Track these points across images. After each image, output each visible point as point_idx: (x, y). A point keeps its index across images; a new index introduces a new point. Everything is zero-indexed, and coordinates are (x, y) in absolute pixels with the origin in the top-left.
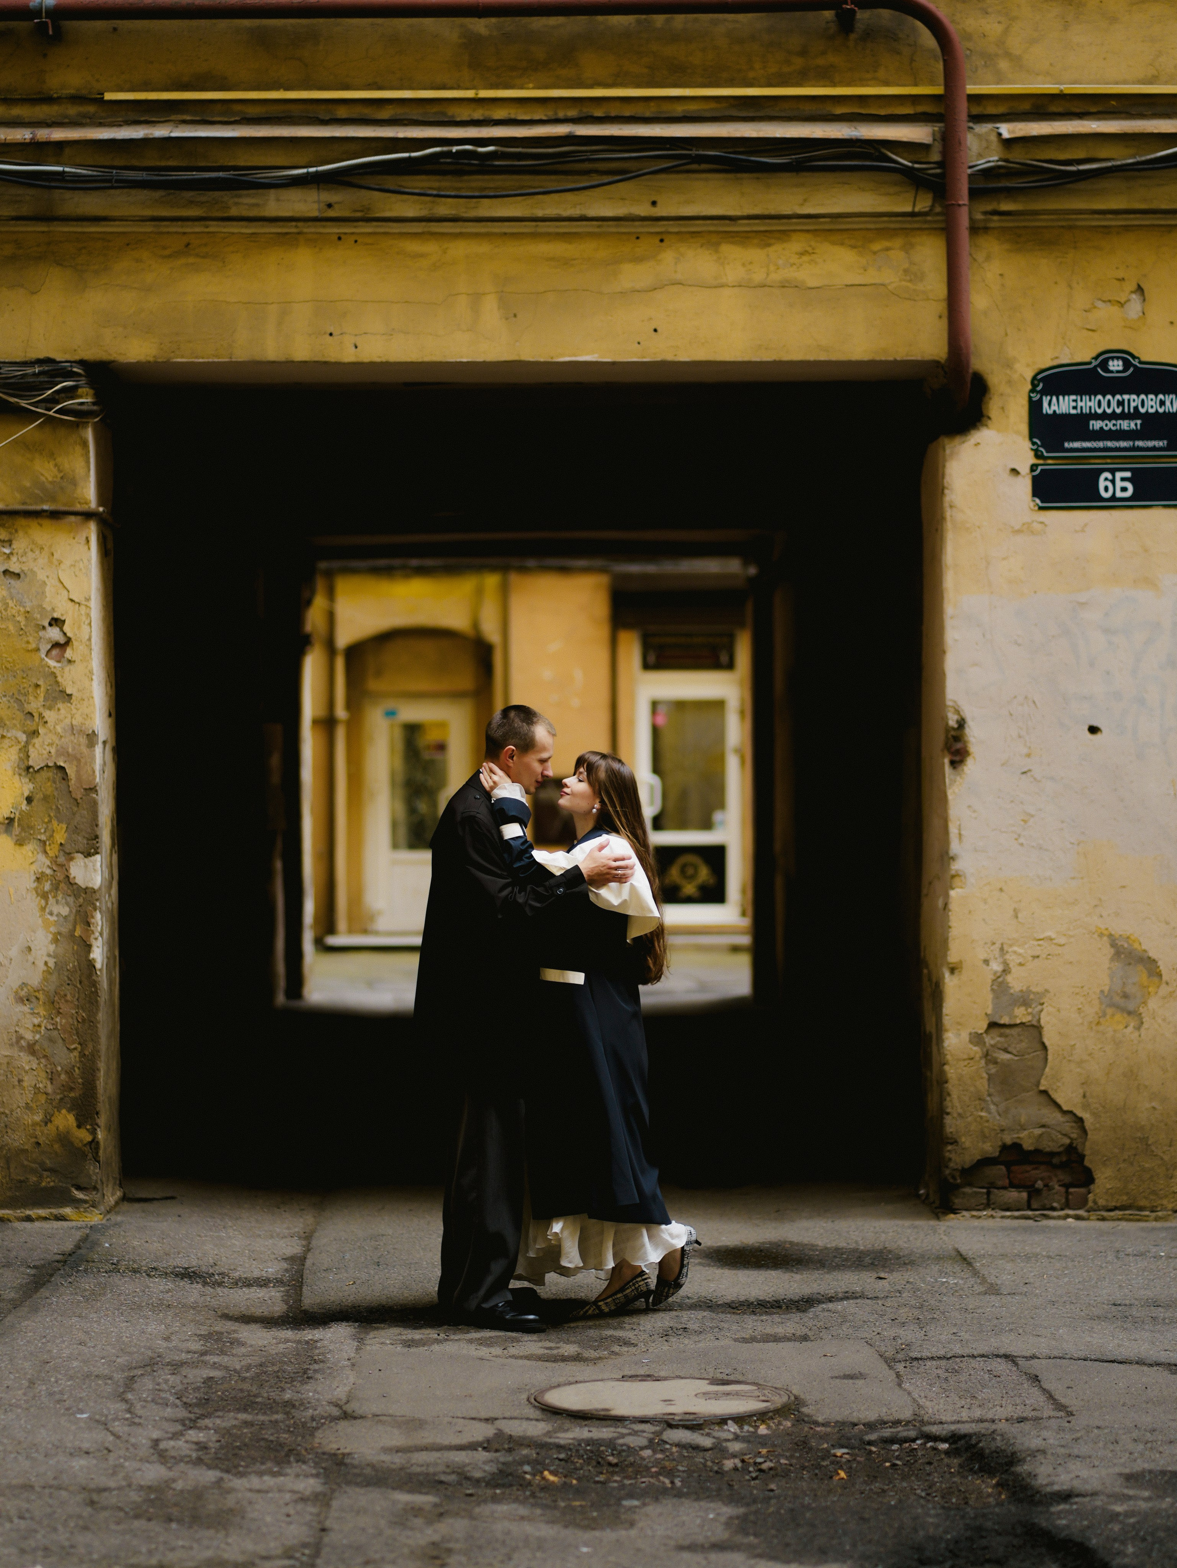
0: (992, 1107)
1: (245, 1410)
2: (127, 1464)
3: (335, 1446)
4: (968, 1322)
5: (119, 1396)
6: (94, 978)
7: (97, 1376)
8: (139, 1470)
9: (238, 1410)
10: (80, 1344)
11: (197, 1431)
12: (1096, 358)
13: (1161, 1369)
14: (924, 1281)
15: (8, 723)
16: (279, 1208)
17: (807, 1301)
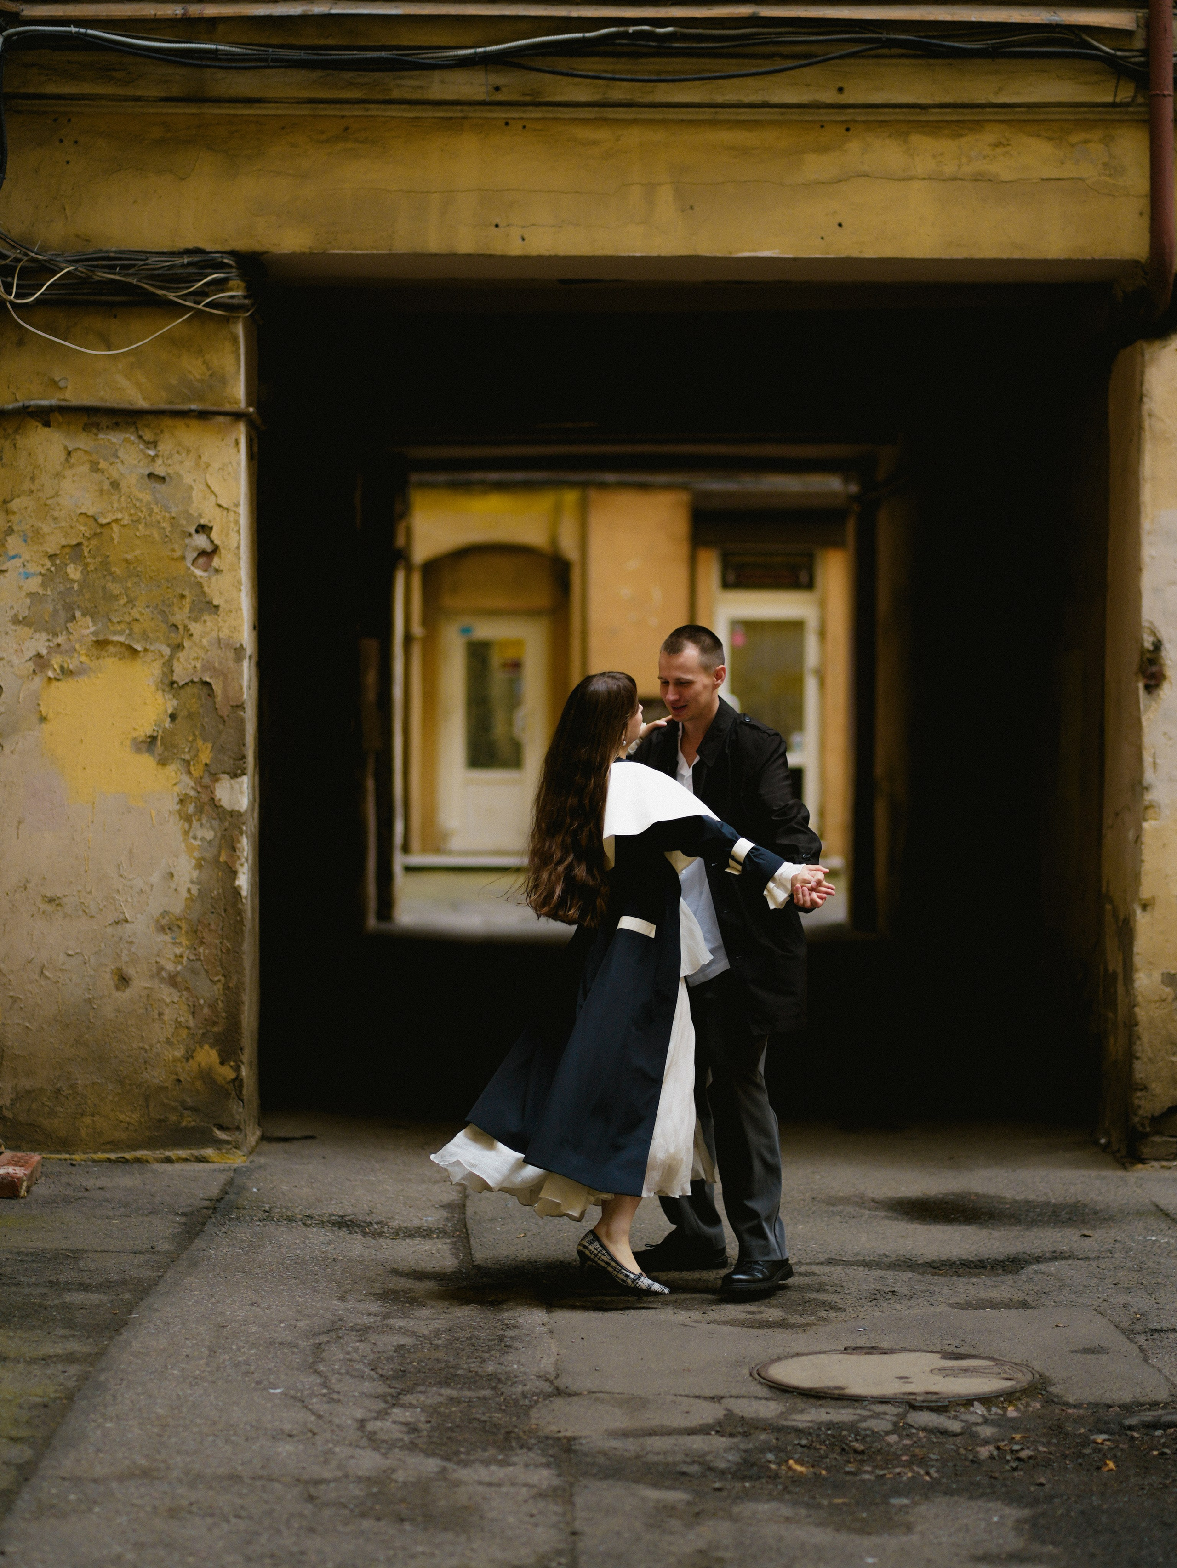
1: (448, 1384)
2: (337, 1449)
3: (554, 1428)
5: (310, 1368)
6: (240, 906)
7: (280, 1344)
8: (352, 1457)
9: (440, 1384)
10: (252, 1304)
11: (402, 1409)
14: (1133, 1240)
15: (151, 635)
16: (423, 1149)
17: (1013, 1262)
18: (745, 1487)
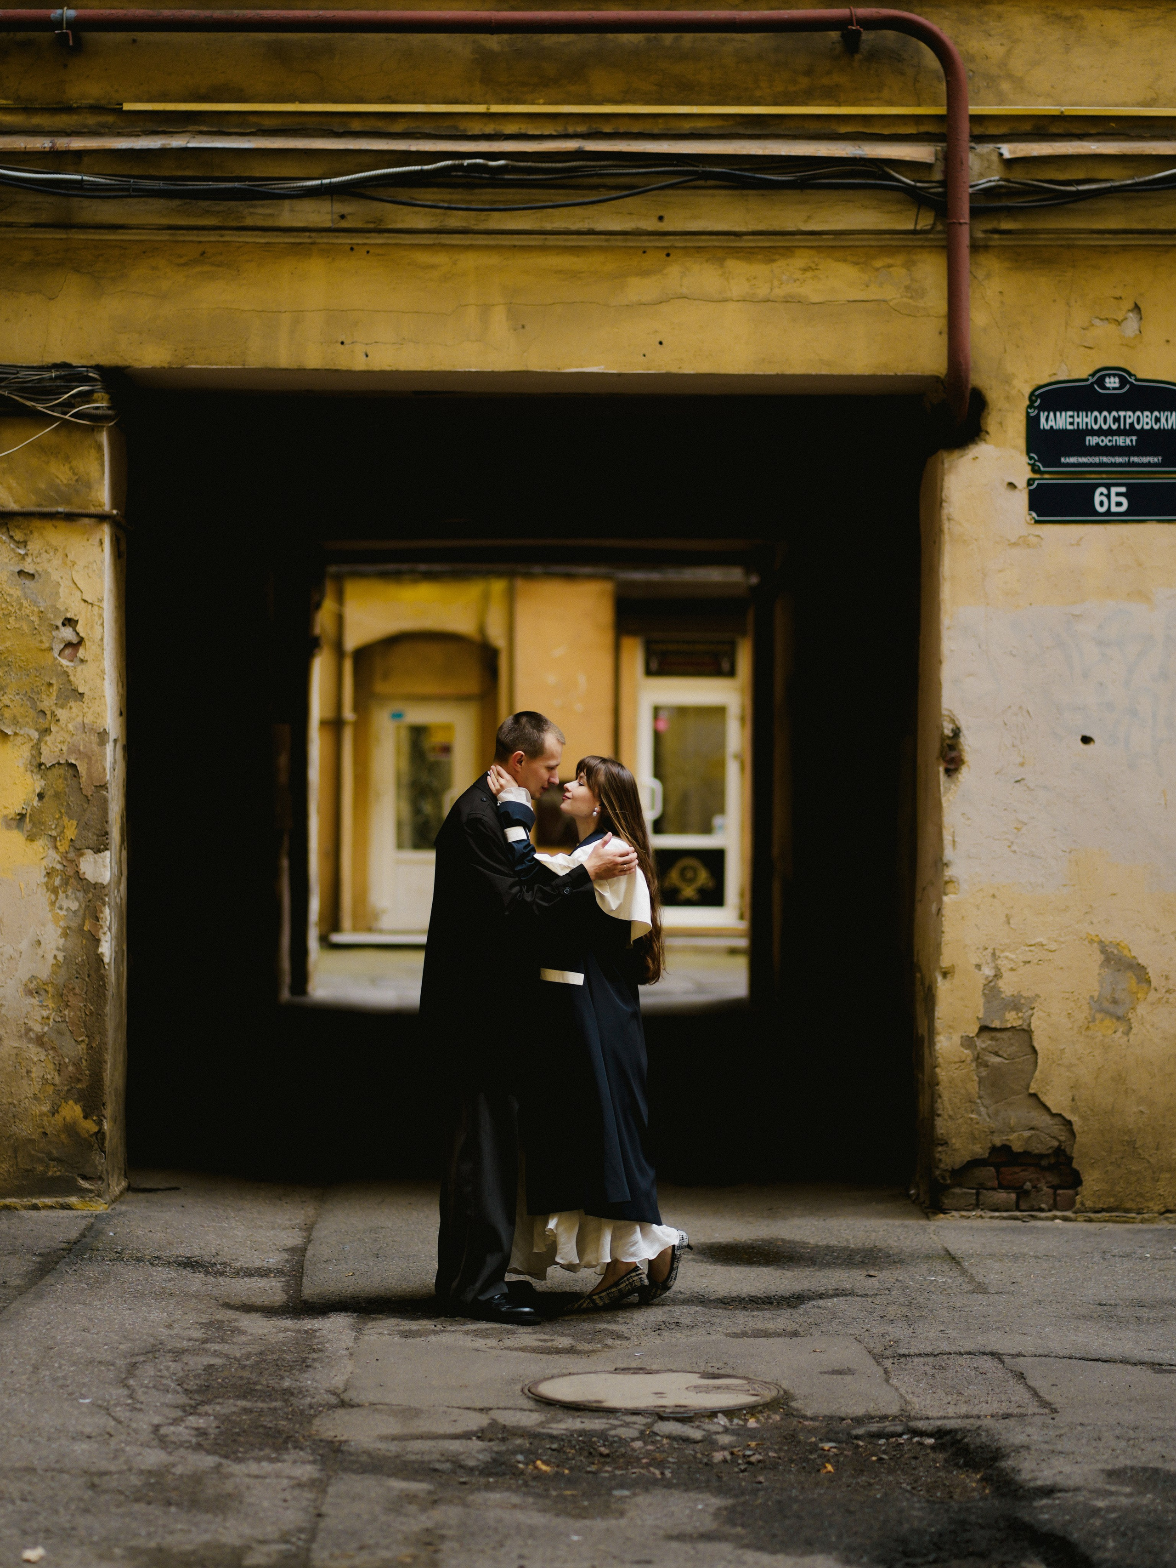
0: (982, 1109)
1: (244, 1397)
2: (128, 1448)
3: (332, 1434)
4: (956, 1320)
5: (121, 1382)
6: (102, 971)
7: (100, 1362)
8: (140, 1454)
9: (238, 1397)
10: (84, 1330)
11: (197, 1417)
12: (1093, 375)
13: (1144, 1368)
14: (913, 1280)
15: (20, 720)
16: (280, 1200)
17: (798, 1298)
18: (489, 1482)
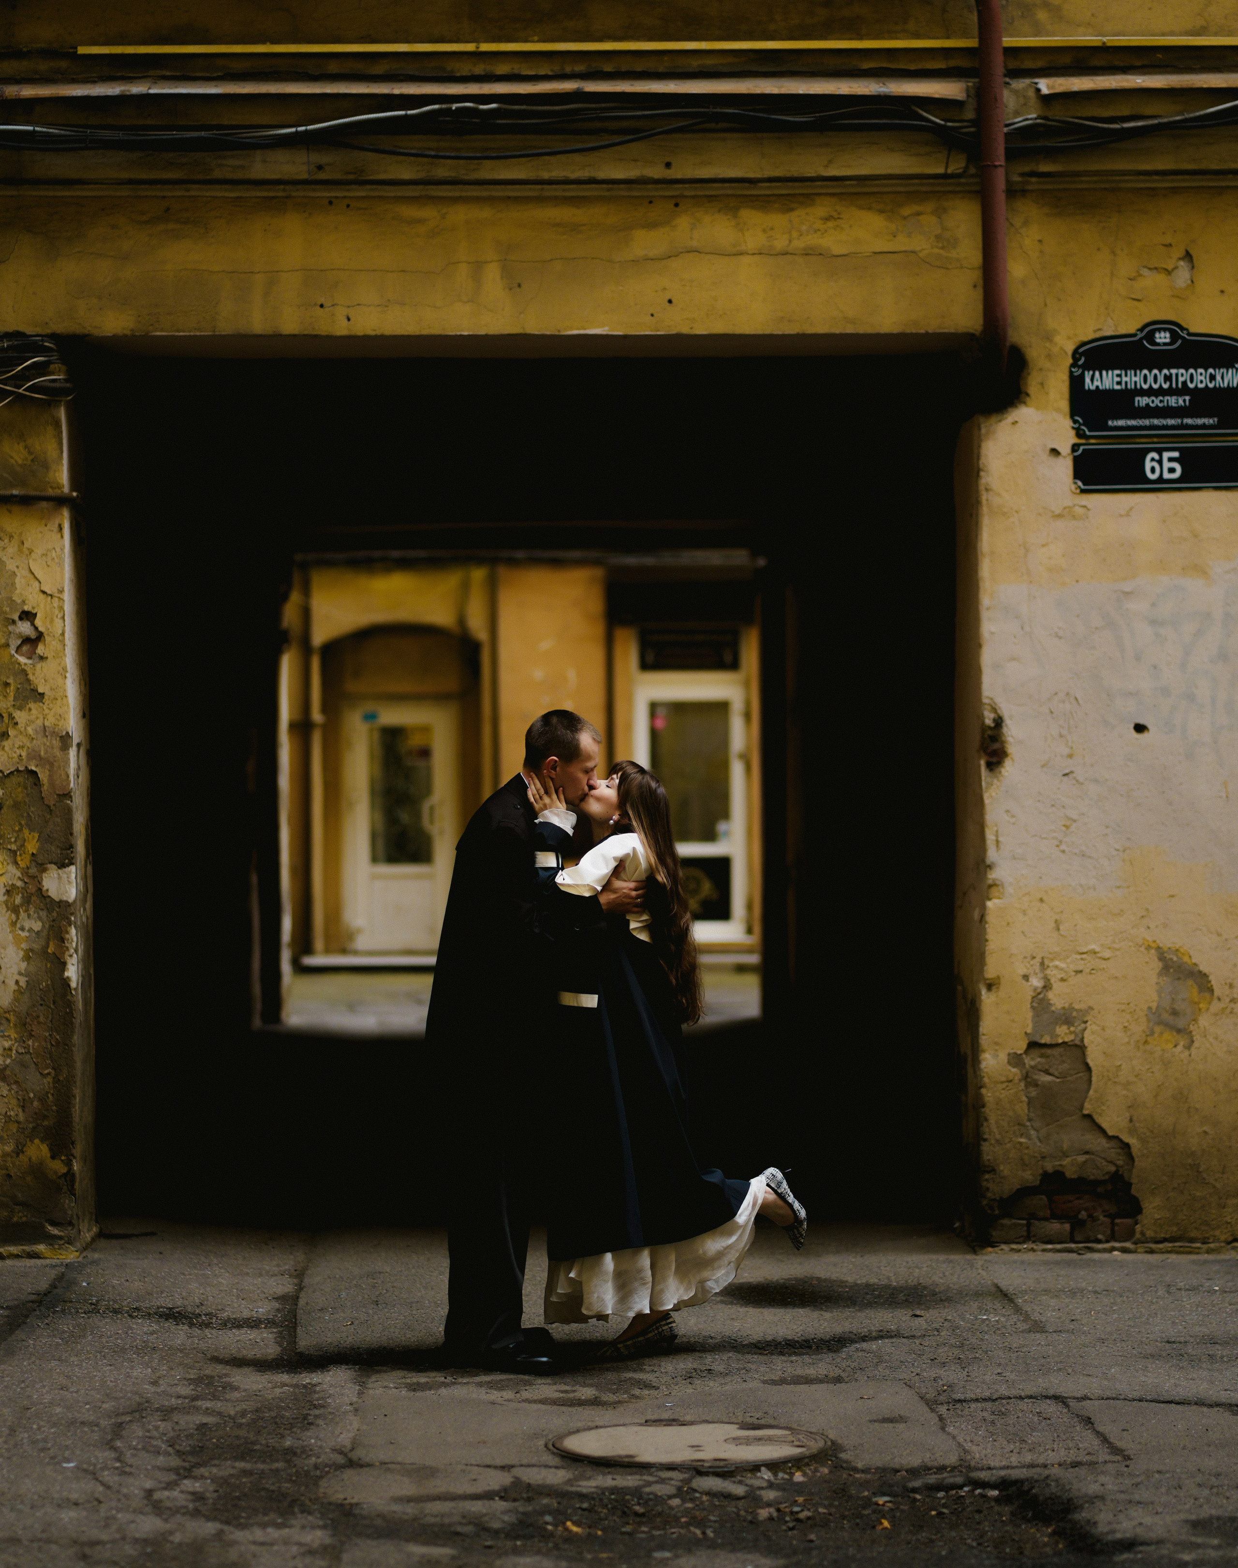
0: (1032, 1132)
1: (242, 1458)
2: (119, 1516)
3: (341, 1496)
4: (1013, 1361)
5: (107, 1444)
6: (69, 998)
7: (82, 1423)
8: (133, 1522)
9: (236, 1458)
10: (62, 1389)
11: (192, 1480)
12: (1141, 330)
13: (1221, 1410)
14: (963, 1319)
16: (266, 1244)
17: (839, 1341)
18: (516, 1545)
